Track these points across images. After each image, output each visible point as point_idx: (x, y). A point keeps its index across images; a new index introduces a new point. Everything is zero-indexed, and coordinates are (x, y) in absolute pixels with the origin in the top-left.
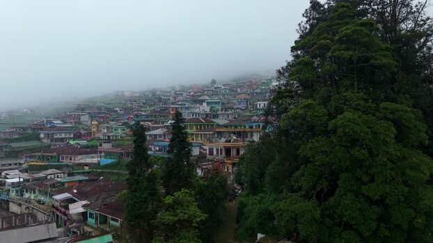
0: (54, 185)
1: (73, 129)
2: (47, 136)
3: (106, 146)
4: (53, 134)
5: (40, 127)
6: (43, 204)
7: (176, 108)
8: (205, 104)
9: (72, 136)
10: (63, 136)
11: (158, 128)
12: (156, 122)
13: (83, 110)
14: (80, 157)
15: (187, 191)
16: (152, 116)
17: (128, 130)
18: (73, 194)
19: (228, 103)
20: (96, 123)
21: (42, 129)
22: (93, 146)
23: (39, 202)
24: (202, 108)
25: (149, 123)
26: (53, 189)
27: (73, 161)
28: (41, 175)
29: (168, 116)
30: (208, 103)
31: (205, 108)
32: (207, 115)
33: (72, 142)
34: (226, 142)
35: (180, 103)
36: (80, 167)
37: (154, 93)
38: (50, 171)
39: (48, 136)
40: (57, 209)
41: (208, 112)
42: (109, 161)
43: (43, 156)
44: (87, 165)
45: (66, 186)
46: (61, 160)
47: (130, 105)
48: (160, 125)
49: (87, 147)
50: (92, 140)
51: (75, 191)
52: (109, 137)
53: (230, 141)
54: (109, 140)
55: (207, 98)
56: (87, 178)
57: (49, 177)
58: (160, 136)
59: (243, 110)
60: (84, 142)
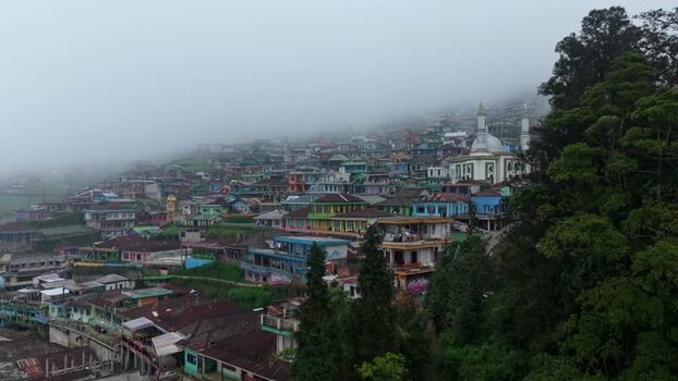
0: (121, 303)
1: (135, 205)
2: (96, 217)
3: (193, 237)
4: (105, 214)
5: (84, 203)
6: (105, 332)
7: (299, 176)
8: (342, 170)
9: (134, 217)
10: (120, 217)
11: (272, 208)
12: (268, 199)
13: (148, 175)
14: (153, 254)
15: (394, 356)
16: (259, 188)
17: (224, 211)
18: (152, 318)
19: (377, 167)
20: (174, 199)
21: (88, 207)
22: (170, 237)
23: (98, 328)
24: (338, 176)
25: (257, 200)
26: (121, 310)
27: (142, 261)
28: (95, 283)
29: (285, 188)
30: (347, 168)
31: (343, 175)
32: (346, 187)
33: (138, 230)
34: (395, 240)
35: (304, 167)
36: (154, 271)
37: (256, 147)
38: (109, 278)
39: (98, 218)
40: (131, 344)
41: (348, 182)
42: (200, 262)
43: (96, 252)
44: (164, 267)
45: (140, 304)
46: (123, 259)
47: (220, 167)
48: (275, 203)
49: (161, 237)
50: (167, 226)
51: (155, 314)
52: (196, 222)
53: (400, 240)
54: (195, 228)
55: (343, 158)
56: (170, 292)
57: (108, 288)
58: (277, 222)
59: (404, 179)
60: (155, 229)
